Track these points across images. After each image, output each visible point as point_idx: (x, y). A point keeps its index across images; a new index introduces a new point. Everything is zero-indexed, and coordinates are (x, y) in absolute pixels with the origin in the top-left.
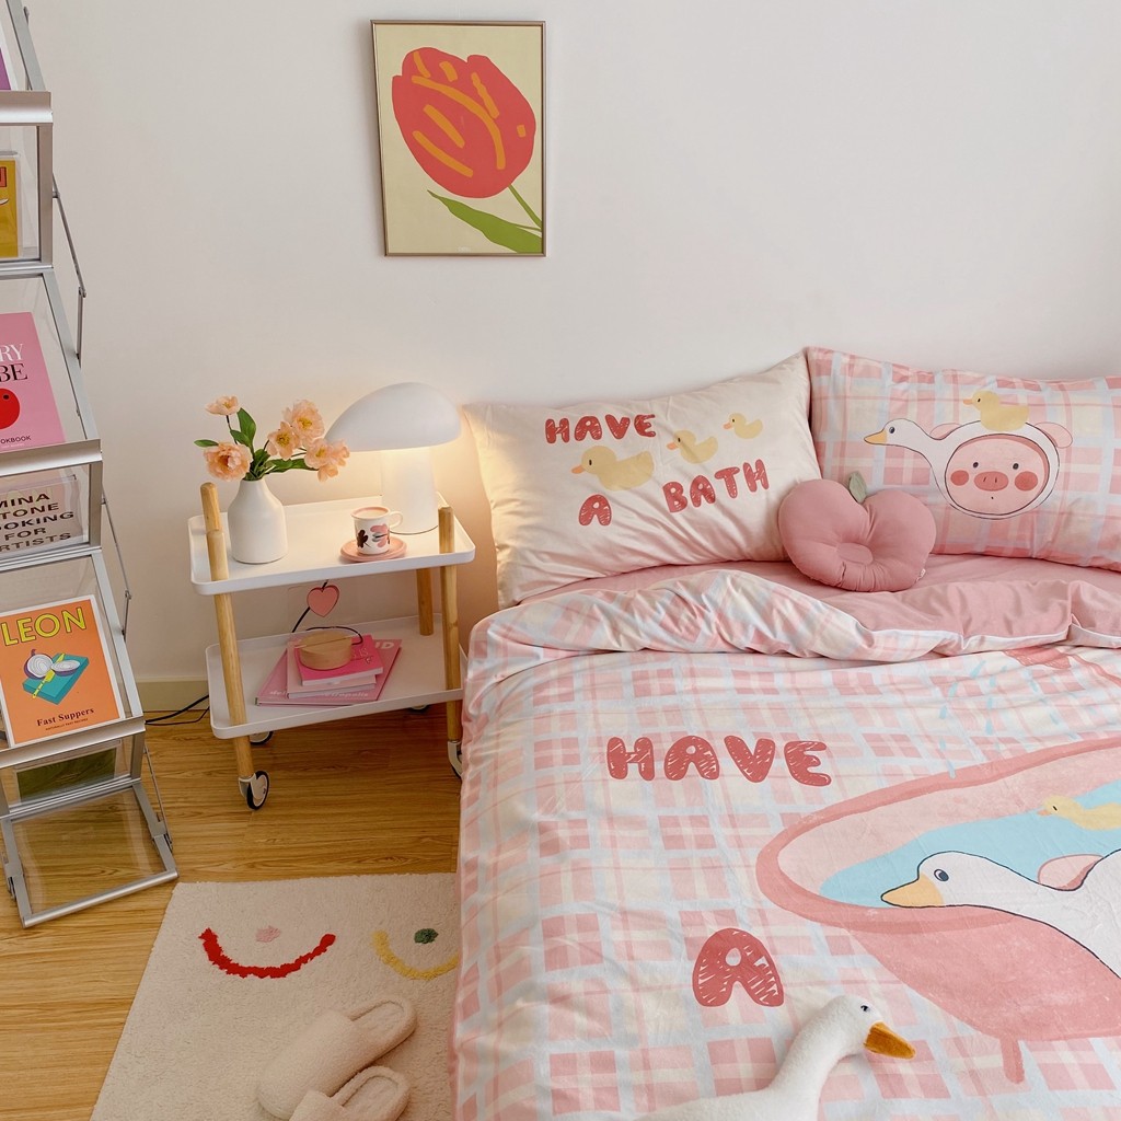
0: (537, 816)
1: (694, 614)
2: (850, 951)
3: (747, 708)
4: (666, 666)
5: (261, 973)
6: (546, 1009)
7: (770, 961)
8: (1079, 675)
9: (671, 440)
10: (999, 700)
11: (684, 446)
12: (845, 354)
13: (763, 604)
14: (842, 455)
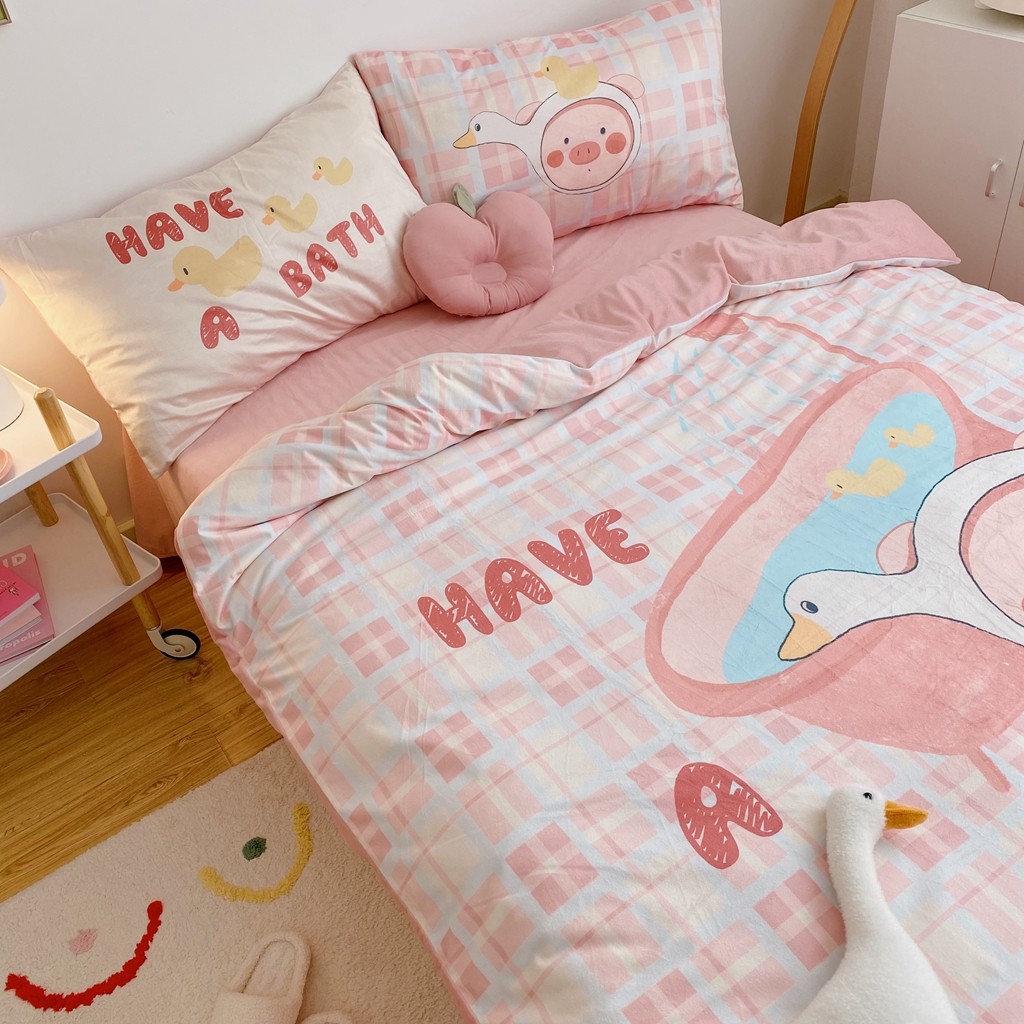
0: (408, 734)
1: (416, 421)
2: (796, 732)
3: (520, 499)
4: (411, 487)
5: (106, 988)
6: (577, 958)
7: (741, 783)
8: (763, 333)
9: (263, 214)
10: (717, 391)
11: (280, 215)
12: (396, 53)
13: (481, 382)
14: (436, 169)
